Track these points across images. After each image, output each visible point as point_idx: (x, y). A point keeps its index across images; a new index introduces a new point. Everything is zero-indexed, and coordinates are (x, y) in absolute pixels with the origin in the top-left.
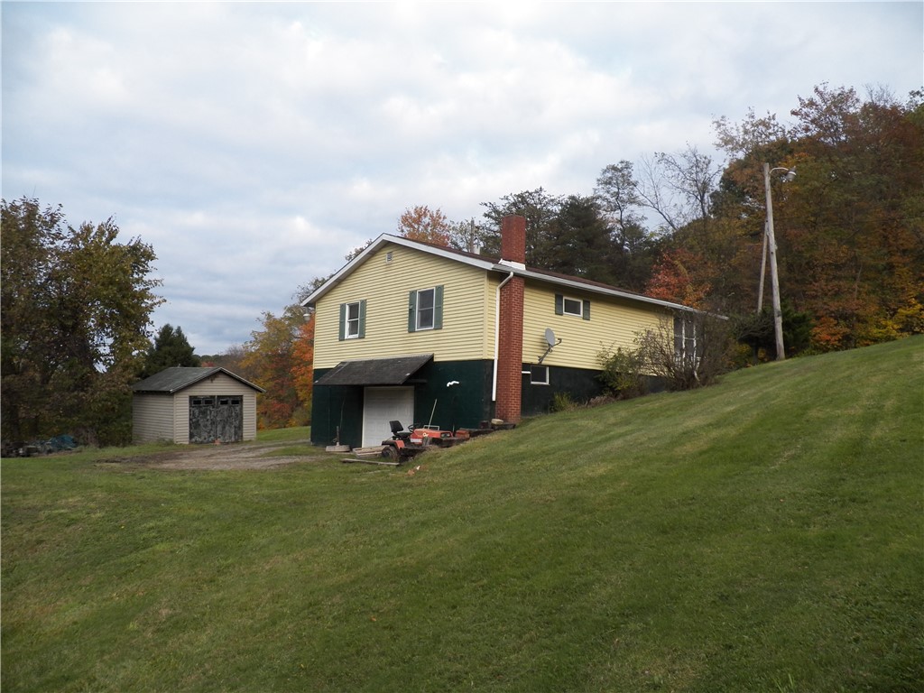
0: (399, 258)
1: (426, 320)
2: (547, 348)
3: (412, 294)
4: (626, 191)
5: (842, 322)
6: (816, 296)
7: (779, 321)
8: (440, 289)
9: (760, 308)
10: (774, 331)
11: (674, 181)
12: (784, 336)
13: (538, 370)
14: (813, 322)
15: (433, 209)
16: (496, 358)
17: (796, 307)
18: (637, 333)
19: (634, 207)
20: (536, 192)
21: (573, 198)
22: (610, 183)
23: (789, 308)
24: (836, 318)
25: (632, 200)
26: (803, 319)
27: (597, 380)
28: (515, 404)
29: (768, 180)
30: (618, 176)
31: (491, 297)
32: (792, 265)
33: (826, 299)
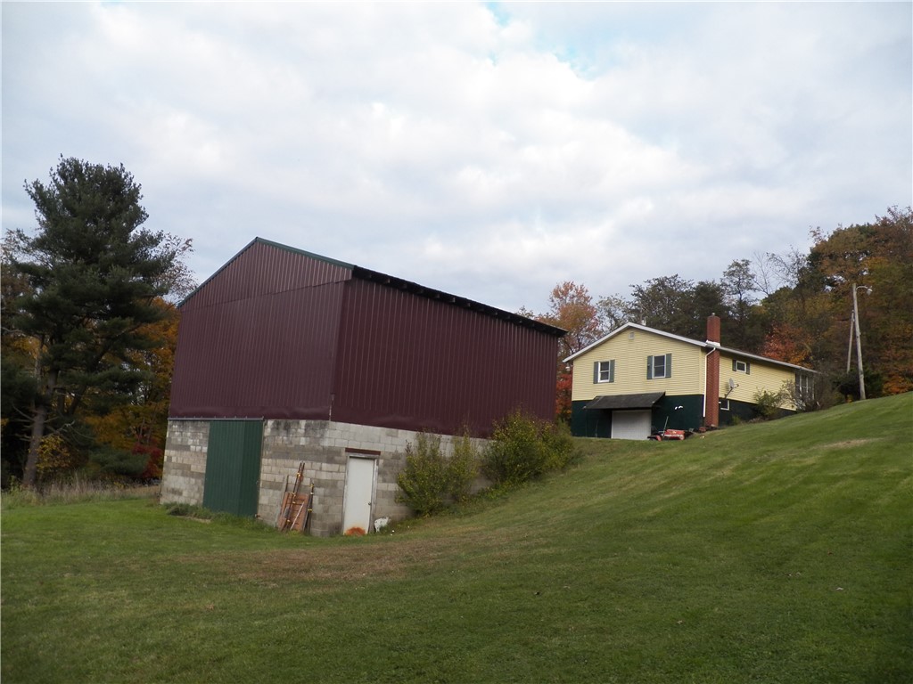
0: (638, 336)
1: (659, 372)
2: (730, 389)
3: (650, 358)
4: (745, 281)
5: (907, 379)
6: (889, 361)
7: (862, 378)
8: (669, 356)
9: (848, 369)
10: (858, 384)
11: (781, 274)
12: (865, 387)
13: (724, 401)
14: (885, 378)
15: (577, 284)
16: (705, 394)
17: (874, 368)
18: (784, 382)
19: (750, 292)
20: (672, 278)
21: (702, 283)
22: (733, 275)
23: (868, 369)
24: (903, 376)
25: (749, 287)
26: (877, 377)
27: (754, 410)
28: (716, 419)
29: (855, 293)
30: (739, 270)
31: (703, 360)
32: (870, 337)
33: (896, 363)
